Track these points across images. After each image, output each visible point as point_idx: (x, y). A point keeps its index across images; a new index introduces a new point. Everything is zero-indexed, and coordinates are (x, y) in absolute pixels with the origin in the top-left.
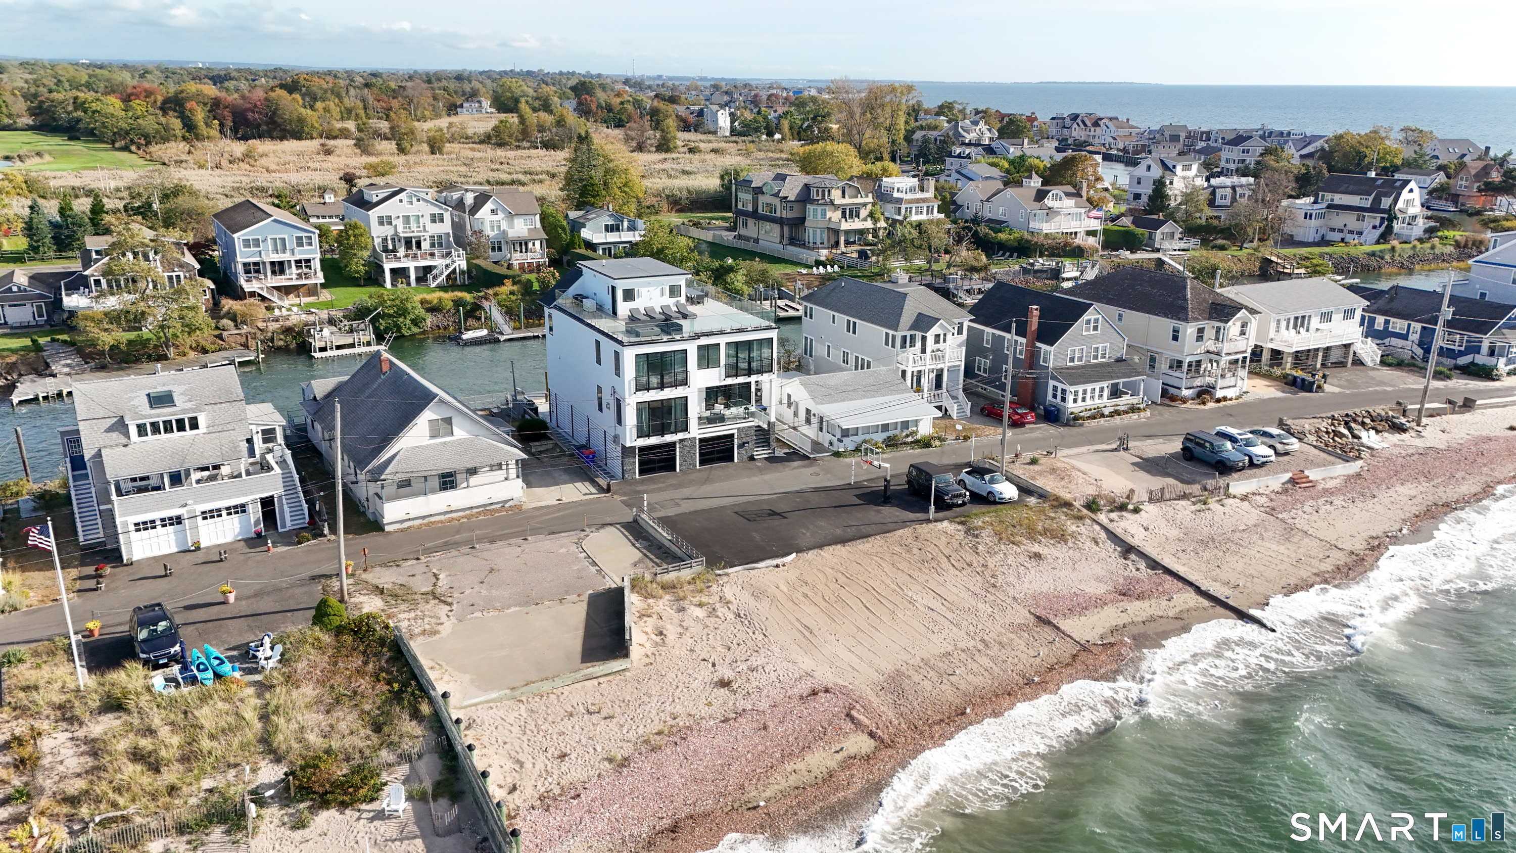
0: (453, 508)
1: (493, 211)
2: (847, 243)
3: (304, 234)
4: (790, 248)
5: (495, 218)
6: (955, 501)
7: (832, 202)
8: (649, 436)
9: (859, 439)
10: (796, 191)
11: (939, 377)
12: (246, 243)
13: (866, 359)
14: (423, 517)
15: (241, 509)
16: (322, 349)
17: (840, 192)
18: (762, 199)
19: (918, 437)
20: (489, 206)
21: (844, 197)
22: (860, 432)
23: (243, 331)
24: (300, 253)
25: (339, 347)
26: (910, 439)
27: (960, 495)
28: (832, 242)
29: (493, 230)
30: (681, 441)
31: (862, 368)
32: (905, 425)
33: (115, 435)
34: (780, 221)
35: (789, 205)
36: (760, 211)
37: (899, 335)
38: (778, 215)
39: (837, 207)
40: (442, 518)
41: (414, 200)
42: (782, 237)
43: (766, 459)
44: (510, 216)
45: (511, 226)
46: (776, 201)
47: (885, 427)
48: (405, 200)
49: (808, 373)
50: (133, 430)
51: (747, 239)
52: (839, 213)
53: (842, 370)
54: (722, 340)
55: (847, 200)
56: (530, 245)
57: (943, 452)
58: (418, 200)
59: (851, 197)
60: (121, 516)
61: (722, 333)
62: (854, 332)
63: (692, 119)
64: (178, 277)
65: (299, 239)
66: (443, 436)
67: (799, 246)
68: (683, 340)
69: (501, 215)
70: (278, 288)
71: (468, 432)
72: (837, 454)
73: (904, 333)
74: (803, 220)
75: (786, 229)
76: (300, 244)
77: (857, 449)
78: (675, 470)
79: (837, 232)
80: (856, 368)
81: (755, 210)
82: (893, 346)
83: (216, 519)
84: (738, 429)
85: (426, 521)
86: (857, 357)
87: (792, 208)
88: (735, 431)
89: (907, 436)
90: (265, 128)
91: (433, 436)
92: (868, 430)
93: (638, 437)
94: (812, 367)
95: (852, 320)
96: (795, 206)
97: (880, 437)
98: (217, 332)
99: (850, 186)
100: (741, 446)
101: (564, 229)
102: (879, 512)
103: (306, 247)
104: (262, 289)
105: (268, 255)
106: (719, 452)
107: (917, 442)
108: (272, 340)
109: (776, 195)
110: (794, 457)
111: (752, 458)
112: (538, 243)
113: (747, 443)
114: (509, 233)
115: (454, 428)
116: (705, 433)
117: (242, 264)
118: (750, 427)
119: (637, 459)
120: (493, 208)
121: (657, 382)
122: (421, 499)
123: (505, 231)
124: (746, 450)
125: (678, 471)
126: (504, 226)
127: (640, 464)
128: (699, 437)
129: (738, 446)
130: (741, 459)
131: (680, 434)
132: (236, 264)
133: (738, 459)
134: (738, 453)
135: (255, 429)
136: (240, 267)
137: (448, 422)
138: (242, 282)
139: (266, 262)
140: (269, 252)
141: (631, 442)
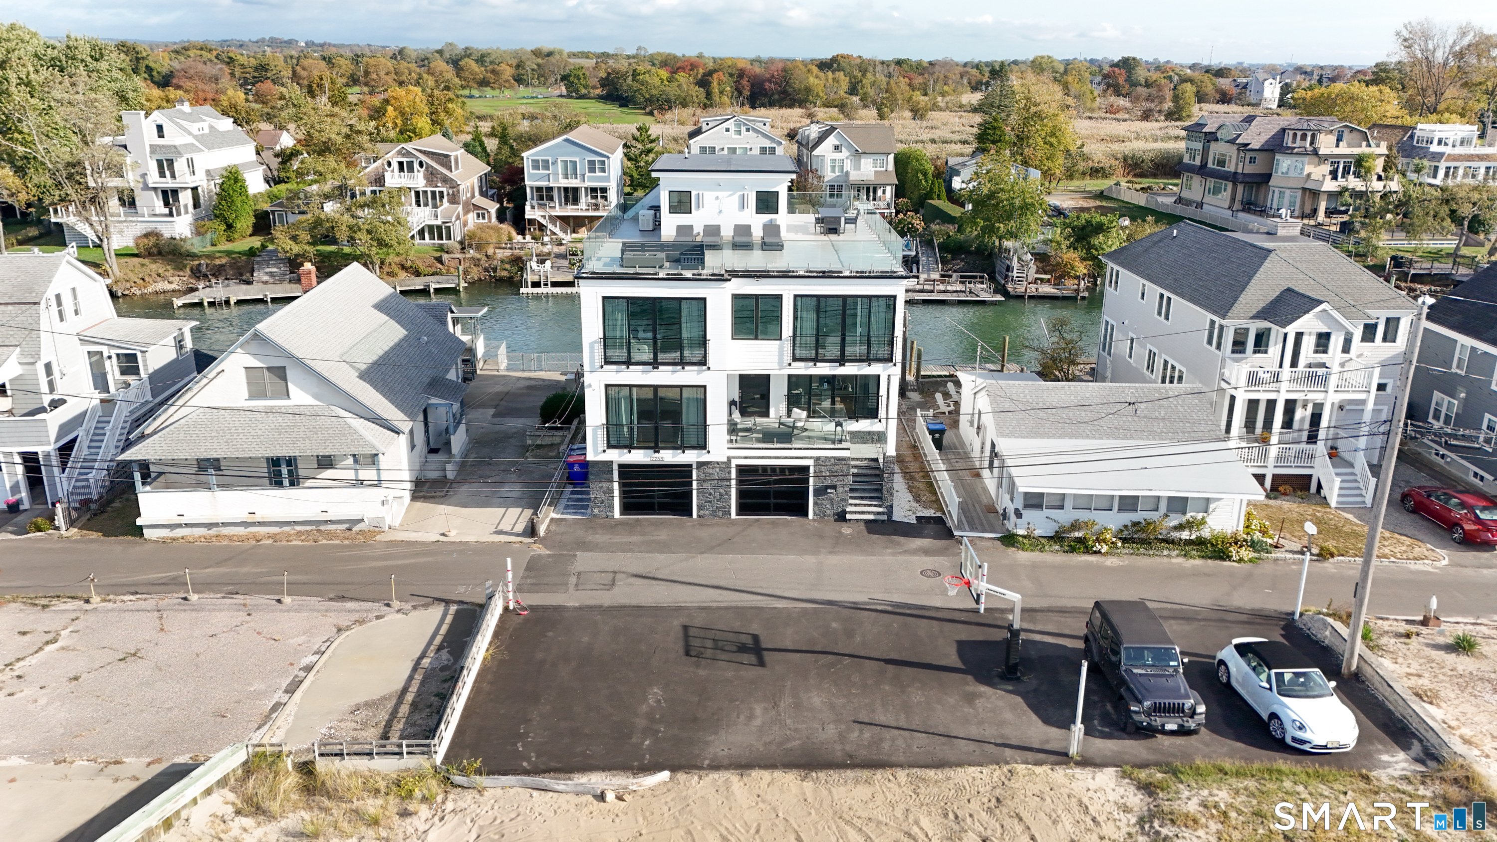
0: (257, 518)
1: (837, 148)
2: (1329, 213)
3: (597, 159)
4: (1241, 215)
5: (838, 156)
6: (1158, 721)
7: (1315, 152)
8: (630, 447)
9: (1065, 517)
10: (1265, 137)
11: (1316, 419)
12: (536, 165)
13: (1178, 367)
14: (210, 526)
16: (536, 284)
17: (1333, 138)
18: (1216, 149)
19: (1206, 533)
20: (832, 140)
21: (1337, 146)
22: (1069, 504)
23: (468, 256)
24: (591, 179)
25: (555, 284)
26: (1185, 535)
27: (1177, 710)
28: (1308, 210)
29: (833, 171)
30: (700, 465)
31: (1171, 382)
32: (1179, 504)
34: (1234, 178)
35: (1249, 155)
36: (1210, 165)
37: (1231, 324)
38: (1232, 169)
39: (1322, 159)
40: (241, 531)
41: (743, 129)
42: (1233, 199)
43: (867, 522)
44: (857, 154)
45: (857, 167)
46: (1232, 151)
47: (1129, 503)
48: (733, 128)
49: (1104, 379)
51: (1188, 203)
52: (1326, 168)
53: (1144, 380)
54: (788, 290)
55: (1344, 149)
56: (880, 192)
57: (1249, 576)
58: (748, 130)
59: (1349, 146)
61: (785, 275)
62: (1167, 318)
63: (1235, 91)
64: (441, 193)
65: (592, 163)
66: (271, 399)
67: (1255, 212)
68: (697, 279)
69: (845, 153)
70: (564, 219)
71: (315, 397)
72: (1009, 539)
73: (1242, 323)
74: (1266, 178)
75: (1240, 188)
76: (592, 170)
77: (1057, 538)
78: (691, 515)
79: (1315, 194)
80: (1163, 381)
81: (1204, 165)
82: (1219, 347)
84: (817, 459)
85: (214, 531)
86: (1166, 362)
87: (1252, 160)
88: (810, 463)
89: (1180, 527)
90: (776, 97)
91: (252, 397)
92: (1086, 502)
93: (610, 446)
94: (1109, 374)
95: (1167, 294)
96: (1259, 157)
97: (1114, 521)
98: (437, 254)
99: (1352, 130)
100: (821, 491)
101: (925, 174)
102: (970, 698)
103: (598, 174)
104: (544, 217)
105: (557, 180)
106: (778, 494)
107: (1200, 543)
108: (495, 270)
109: (1232, 142)
110: (930, 528)
111: (841, 517)
112: (888, 189)
113: (834, 487)
114: (855, 176)
115: (291, 386)
116: (746, 458)
117: (532, 188)
118: (840, 459)
119: (616, 485)
120: (837, 143)
121: (646, 353)
122: (202, 496)
123: (847, 173)
124: (832, 500)
125: (699, 516)
126: (848, 166)
127: (624, 495)
128: (734, 463)
129: (815, 491)
130: (821, 515)
131: (695, 452)
132: (524, 188)
133: (815, 514)
134: (815, 504)
135: (106, 352)
136: (528, 190)
137: (280, 373)
138: (528, 208)
139: (559, 188)
140: (561, 176)
141: (596, 453)
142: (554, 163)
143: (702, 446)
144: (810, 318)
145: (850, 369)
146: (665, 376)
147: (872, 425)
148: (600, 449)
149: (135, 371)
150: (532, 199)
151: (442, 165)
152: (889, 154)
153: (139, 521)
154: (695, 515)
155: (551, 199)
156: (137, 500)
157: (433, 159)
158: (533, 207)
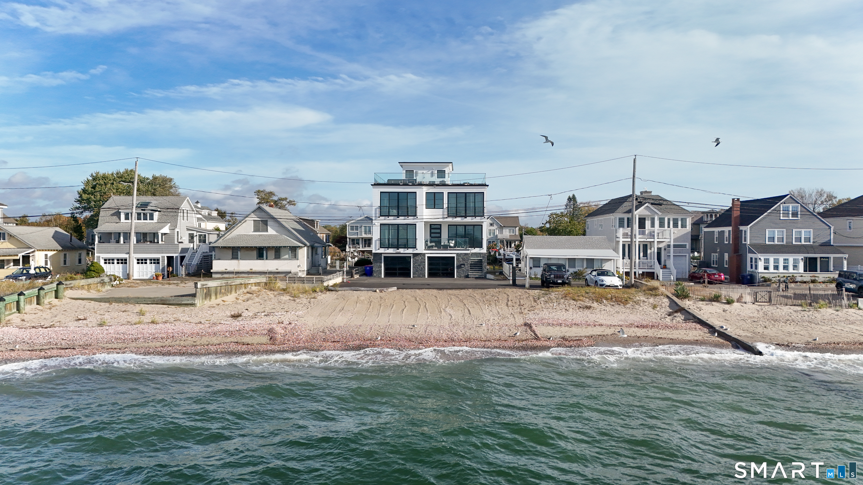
8: (388, 247)
12: (352, 228)
14: (236, 273)
15: (156, 261)
29: (490, 235)
30: (414, 255)
32: (591, 263)
33: (115, 217)
37: (617, 217)
43: (476, 278)
45: (501, 233)
50: (123, 216)
54: (445, 191)
60: (97, 253)
61: (445, 185)
62: (602, 227)
66: (261, 231)
68: (414, 185)
73: (621, 216)
78: (410, 277)
82: (615, 226)
83: (144, 264)
84: (457, 254)
88: (455, 255)
91: (255, 231)
93: (381, 247)
100: (459, 267)
105: (361, 235)
106: (444, 269)
111: (467, 277)
113: (464, 265)
114: (500, 236)
115: (269, 227)
116: (431, 253)
117: (350, 239)
118: (466, 254)
119: (383, 265)
120: (491, 222)
121: (395, 212)
122: (235, 262)
123: (497, 235)
124: (463, 270)
125: (413, 277)
126: (497, 232)
127: (386, 269)
128: (427, 255)
129: (457, 267)
130: (459, 276)
131: (412, 249)
132: (346, 238)
133: (457, 276)
134: (457, 272)
135: (195, 233)
136: (348, 240)
137: (265, 223)
138: (347, 247)
139: (362, 238)
140: (363, 233)
141: (376, 250)
142: (361, 227)
143: (415, 247)
144: (453, 201)
145: (469, 220)
146: (401, 220)
147: (480, 250)
148: (377, 248)
149: (204, 242)
150: (350, 244)
151: (311, 225)
152: (516, 227)
153: (212, 271)
154: (412, 277)
155: (358, 244)
156: (212, 264)
157: (307, 223)
158: (350, 248)
